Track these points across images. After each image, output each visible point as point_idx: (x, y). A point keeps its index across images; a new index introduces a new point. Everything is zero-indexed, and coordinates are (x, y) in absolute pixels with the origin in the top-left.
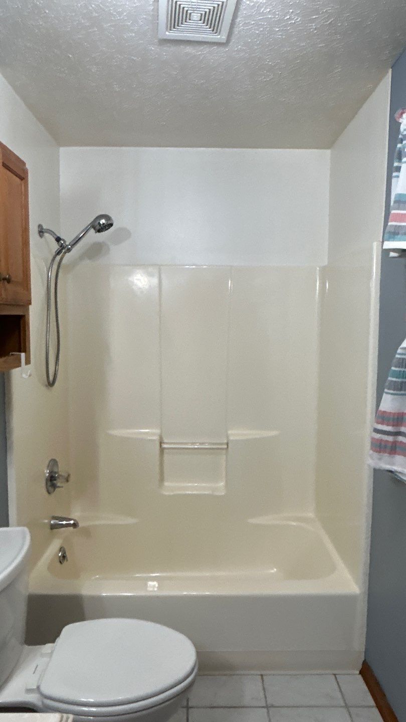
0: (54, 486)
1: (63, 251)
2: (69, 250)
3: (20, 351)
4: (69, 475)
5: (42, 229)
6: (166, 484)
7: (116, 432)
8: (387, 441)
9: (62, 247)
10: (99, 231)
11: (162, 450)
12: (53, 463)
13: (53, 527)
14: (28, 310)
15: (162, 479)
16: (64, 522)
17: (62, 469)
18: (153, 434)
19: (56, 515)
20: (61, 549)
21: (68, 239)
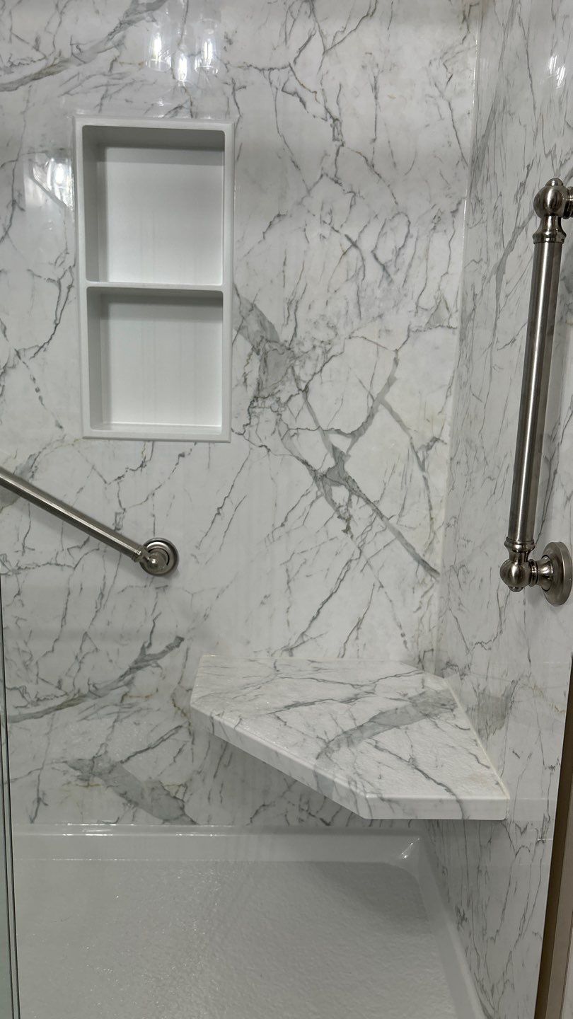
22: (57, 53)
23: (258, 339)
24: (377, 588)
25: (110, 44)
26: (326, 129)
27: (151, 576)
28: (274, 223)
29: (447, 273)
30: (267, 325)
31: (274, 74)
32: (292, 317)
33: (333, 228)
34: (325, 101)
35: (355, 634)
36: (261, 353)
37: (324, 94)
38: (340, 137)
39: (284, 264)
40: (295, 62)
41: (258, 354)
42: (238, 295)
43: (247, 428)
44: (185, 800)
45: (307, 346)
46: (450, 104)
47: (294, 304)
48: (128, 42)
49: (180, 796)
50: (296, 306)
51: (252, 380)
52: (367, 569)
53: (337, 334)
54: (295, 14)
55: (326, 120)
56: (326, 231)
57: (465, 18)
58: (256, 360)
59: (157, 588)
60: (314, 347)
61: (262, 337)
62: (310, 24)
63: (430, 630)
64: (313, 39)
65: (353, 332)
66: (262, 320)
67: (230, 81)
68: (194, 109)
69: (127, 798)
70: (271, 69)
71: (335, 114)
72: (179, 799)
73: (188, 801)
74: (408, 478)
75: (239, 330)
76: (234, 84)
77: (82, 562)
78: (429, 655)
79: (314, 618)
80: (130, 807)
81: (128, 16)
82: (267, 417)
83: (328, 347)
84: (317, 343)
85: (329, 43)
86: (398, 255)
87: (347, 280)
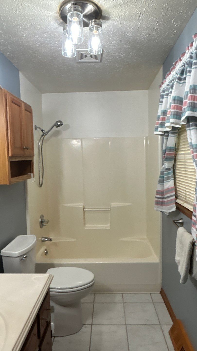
0: (43, 225)
1: (44, 135)
2: (46, 134)
3: (31, 173)
4: (48, 221)
5: (36, 127)
6: (86, 225)
7: (66, 205)
8: (159, 201)
9: (44, 133)
10: (58, 127)
11: (84, 212)
12: (42, 216)
13: (43, 241)
14: (33, 158)
15: (85, 224)
16: (47, 239)
17: (45, 219)
18: (81, 205)
19: (44, 236)
20: (46, 250)
21: (46, 130)
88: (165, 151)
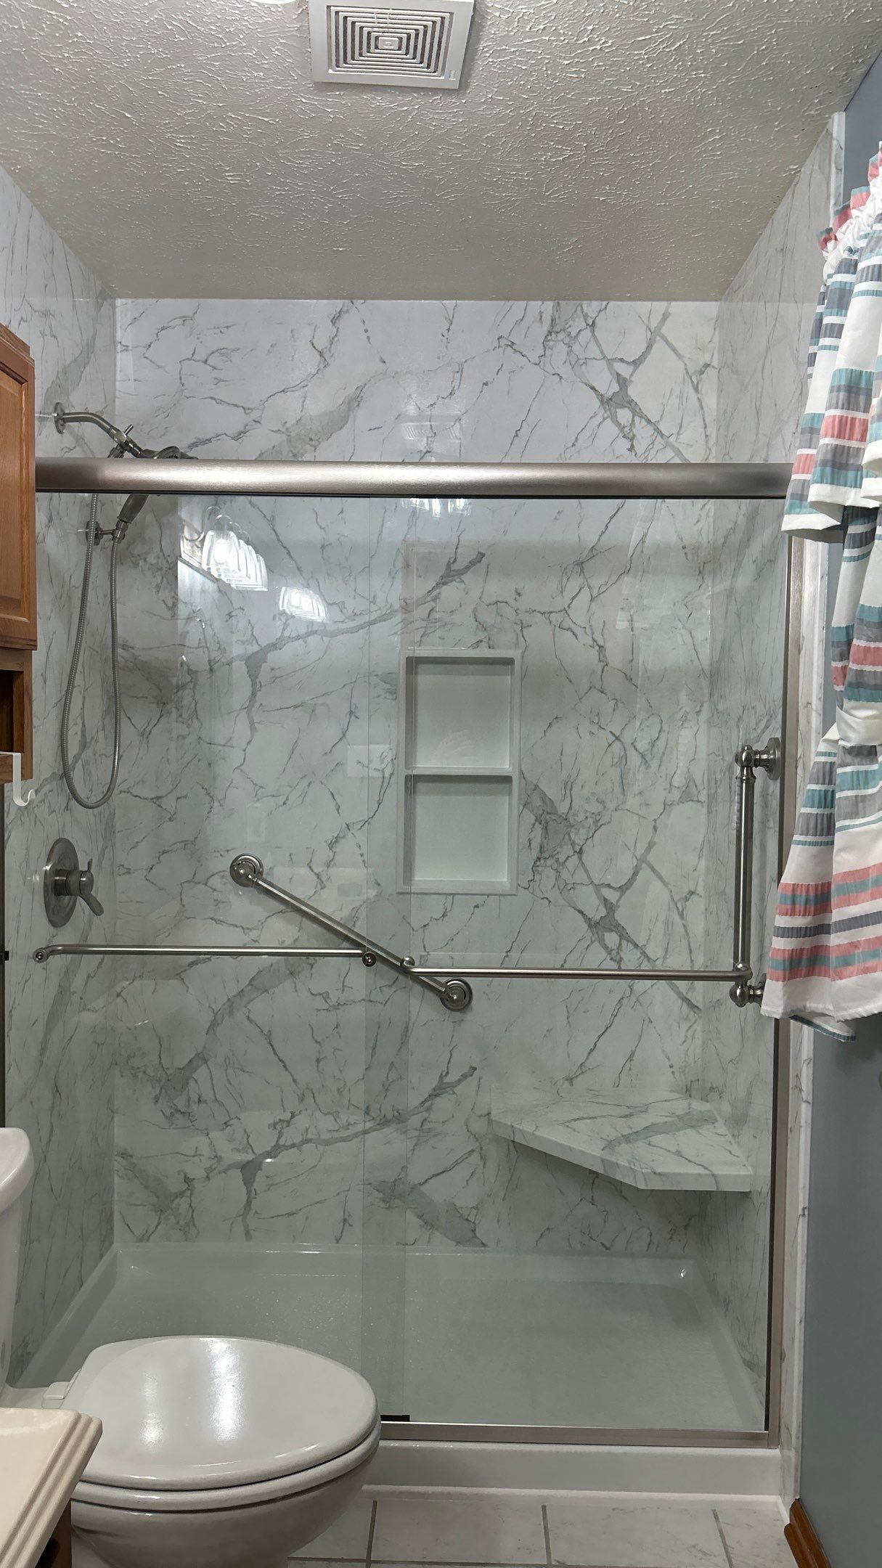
3: (11, 749)
14: (29, 660)
22: (389, 606)
23: (541, 812)
24: (646, 1023)
25: (429, 599)
26: (594, 653)
27: (448, 1011)
28: (553, 724)
29: (694, 759)
30: (548, 802)
31: (553, 616)
32: (568, 794)
33: (600, 726)
34: (593, 634)
35: (628, 1065)
36: (543, 822)
37: (591, 629)
38: (604, 659)
39: (562, 754)
40: (569, 607)
41: (540, 824)
42: (524, 778)
43: (531, 883)
44: (477, 1222)
45: (581, 818)
46: (691, 633)
47: (569, 784)
48: (442, 596)
49: (471, 1218)
50: (571, 786)
51: (536, 845)
52: (638, 1006)
53: (605, 807)
54: (569, 574)
55: (594, 648)
56: (595, 728)
57: (700, 572)
58: (538, 829)
59: (454, 1022)
60: (587, 818)
61: (544, 810)
62: (580, 580)
63: (695, 1062)
64: (582, 591)
65: (618, 806)
66: (544, 797)
67: (519, 622)
68: (491, 643)
69: (423, 1220)
70: (551, 612)
71: (601, 643)
72: (470, 1221)
73: (479, 1223)
74: (670, 926)
75: (525, 805)
76: (522, 623)
77: (391, 999)
78: (695, 1084)
79: (592, 1050)
80: (426, 1229)
81: (442, 579)
82: (548, 876)
83: (598, 818)
84: (588, 814)
85: (595, 594)
86: (653, 746)
87: (612, 765)
88: (844, 639)
